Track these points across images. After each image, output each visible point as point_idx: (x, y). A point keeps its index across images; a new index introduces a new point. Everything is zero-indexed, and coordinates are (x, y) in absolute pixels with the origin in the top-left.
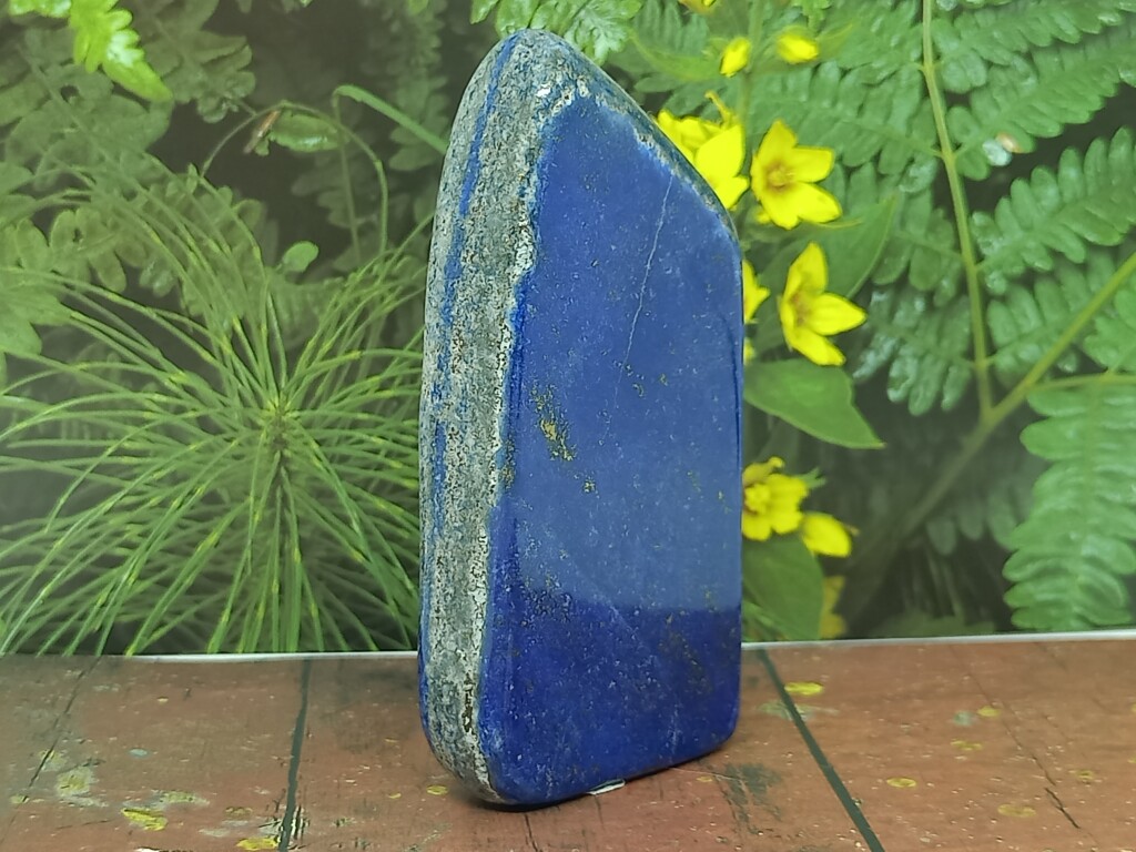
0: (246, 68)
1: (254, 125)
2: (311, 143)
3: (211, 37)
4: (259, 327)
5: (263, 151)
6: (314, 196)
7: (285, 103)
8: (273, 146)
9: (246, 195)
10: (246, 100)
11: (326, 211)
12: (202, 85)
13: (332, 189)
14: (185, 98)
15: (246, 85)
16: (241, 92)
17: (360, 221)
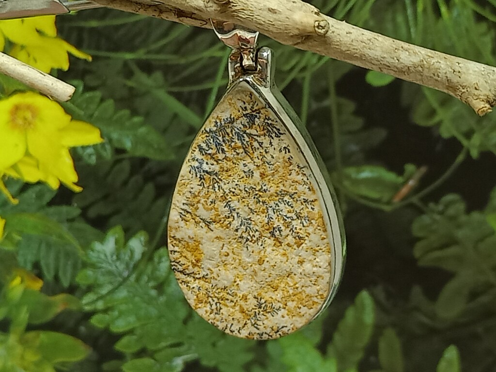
0: (418, 239)
1: (416, 191)
2: (367, 173)
3: (448, 266)
4: (425, 10)
5: (410, 168)
6: (367, 127)
7: (387, 208)
8: (400, 172)
9: (428, 130)
10: (421, 212)
11: (357, 113)
12: (459, 226)
13: (350, 133)
14: (476, 216)
15: (419, 226)
16: (426, 219)
17: (327, 103)
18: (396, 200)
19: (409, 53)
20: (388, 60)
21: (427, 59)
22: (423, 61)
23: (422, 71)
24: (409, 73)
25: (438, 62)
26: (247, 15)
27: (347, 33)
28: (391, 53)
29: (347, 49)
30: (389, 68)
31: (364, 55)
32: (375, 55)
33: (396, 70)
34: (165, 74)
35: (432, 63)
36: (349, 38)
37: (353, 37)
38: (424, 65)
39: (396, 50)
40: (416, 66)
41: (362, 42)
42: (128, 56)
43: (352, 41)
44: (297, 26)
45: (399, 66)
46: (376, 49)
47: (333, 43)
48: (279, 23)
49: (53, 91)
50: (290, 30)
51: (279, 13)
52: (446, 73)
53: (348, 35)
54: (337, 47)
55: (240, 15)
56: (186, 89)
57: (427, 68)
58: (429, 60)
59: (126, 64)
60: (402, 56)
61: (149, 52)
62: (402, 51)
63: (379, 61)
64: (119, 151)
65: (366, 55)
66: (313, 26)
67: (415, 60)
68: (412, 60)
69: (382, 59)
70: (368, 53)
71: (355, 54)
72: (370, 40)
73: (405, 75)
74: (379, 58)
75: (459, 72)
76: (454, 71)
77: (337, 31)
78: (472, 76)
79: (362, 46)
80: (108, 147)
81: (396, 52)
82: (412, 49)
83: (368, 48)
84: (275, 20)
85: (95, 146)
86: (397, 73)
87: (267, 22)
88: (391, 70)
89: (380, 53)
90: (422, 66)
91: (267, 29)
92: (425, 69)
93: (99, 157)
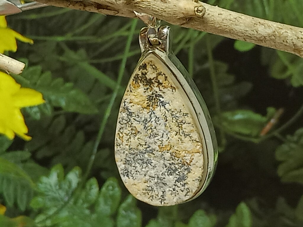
0: (280, 162)
1: (276, 127)
2: (239, 116)
5: (271, 110)
6: (238, 81)
7: (256, 141)
8: (264, 113)
9: (282, 82)
10: (281, 142)
13: (226, 86)
15: (281, 152)
16: (285, 147)
17: (206, 65)
18: (262, 134)
19: (264, 26)
20: (249, 32)
21: (278, 30)
23: (274, 39)
24: (265, 41)
25: (286, 32)
26: (145, 5)
27: (219, 14)
29: (220, 26)
30: (251, 38)
31: (233, 30)
32: (240, 29)
33: (256, 39)
34: (87, 51)
35: (282, 33)
36: (220, 18)
37: (223, 17)
38: (276, 34)
39: (255, 25)
40: (270, 36)
41: (230, 20)
42: (60, 39)
43: (223, 20)
44: (182, 12)
45: (257, 36)
46: (240, 25)
47: (209, 22)
48: (169, 9)
49: (9, 67)
50: (177, 14)
51: (168, 3)
52: (292, 40)
53: (220, 16)
54: (212, 25)
55: (141, 6)
56: (103, 61)
57: (278, 37)
58: (279, 31)
59: (58, 44)
60: (259, 29)
61: (75, 35)
62: (259, 25)
63: (243, 34)
64: (57, 109)
65: (234, 30)
66: (194, 10)
67: (269, 31)
68: (267, 32)
69: (245, 32)
70: (235, 28)
71: (225, 29)
72: (236, 18)
73: (263, 42)
74: (243, 31)
76: (298, 38)
77: (212, 14)
79: (230, 23)
80: (48, 106)
81: (255, 27)
82: (266, 24)
83: (234, 24)
84: (166, 8)
85: (39, 106)
86: (257, 41)
87: (160, 9)
88: (251, 39)
89: (244, 27)
90: (275, 36)
91: (160, 14)
92: (277, 38)
93: (43, 114)
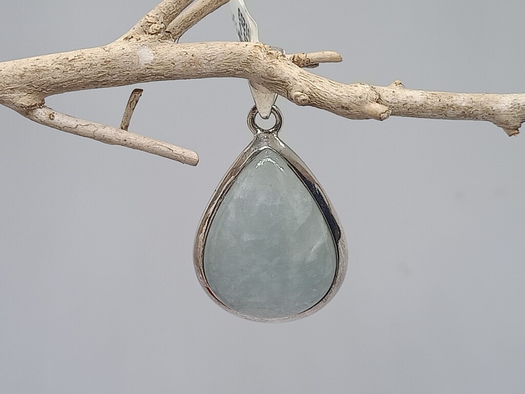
22: (464, 112)
28: (439, 112)
75: (493, 114)
78: (503, 115)
